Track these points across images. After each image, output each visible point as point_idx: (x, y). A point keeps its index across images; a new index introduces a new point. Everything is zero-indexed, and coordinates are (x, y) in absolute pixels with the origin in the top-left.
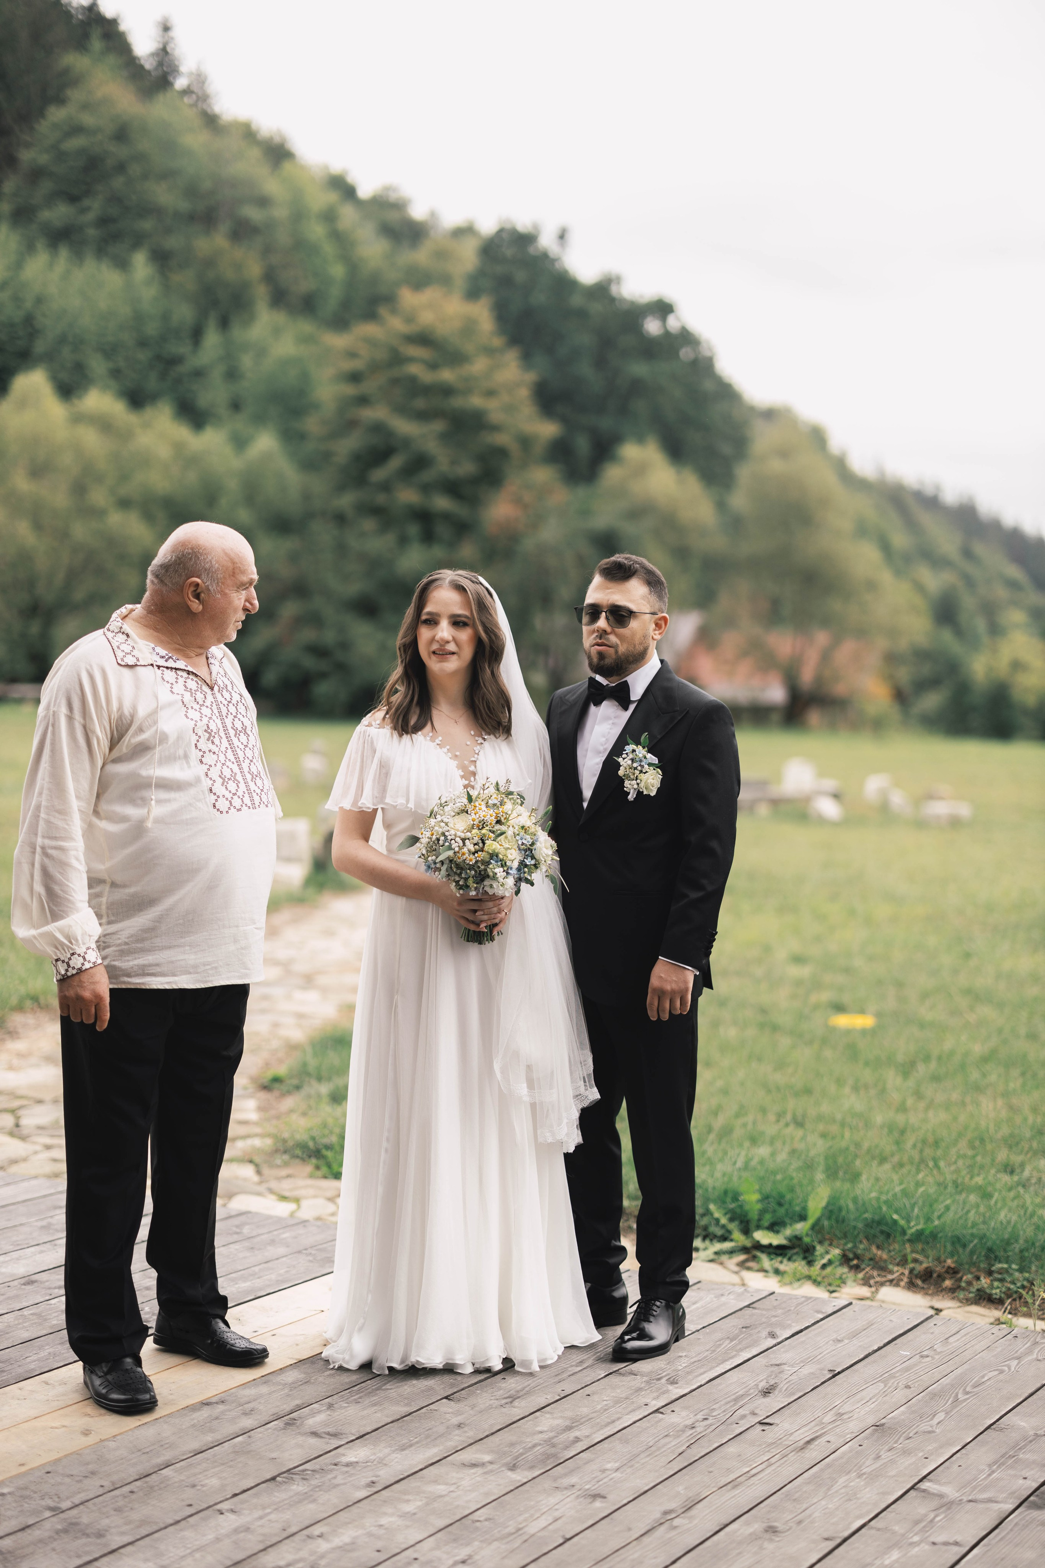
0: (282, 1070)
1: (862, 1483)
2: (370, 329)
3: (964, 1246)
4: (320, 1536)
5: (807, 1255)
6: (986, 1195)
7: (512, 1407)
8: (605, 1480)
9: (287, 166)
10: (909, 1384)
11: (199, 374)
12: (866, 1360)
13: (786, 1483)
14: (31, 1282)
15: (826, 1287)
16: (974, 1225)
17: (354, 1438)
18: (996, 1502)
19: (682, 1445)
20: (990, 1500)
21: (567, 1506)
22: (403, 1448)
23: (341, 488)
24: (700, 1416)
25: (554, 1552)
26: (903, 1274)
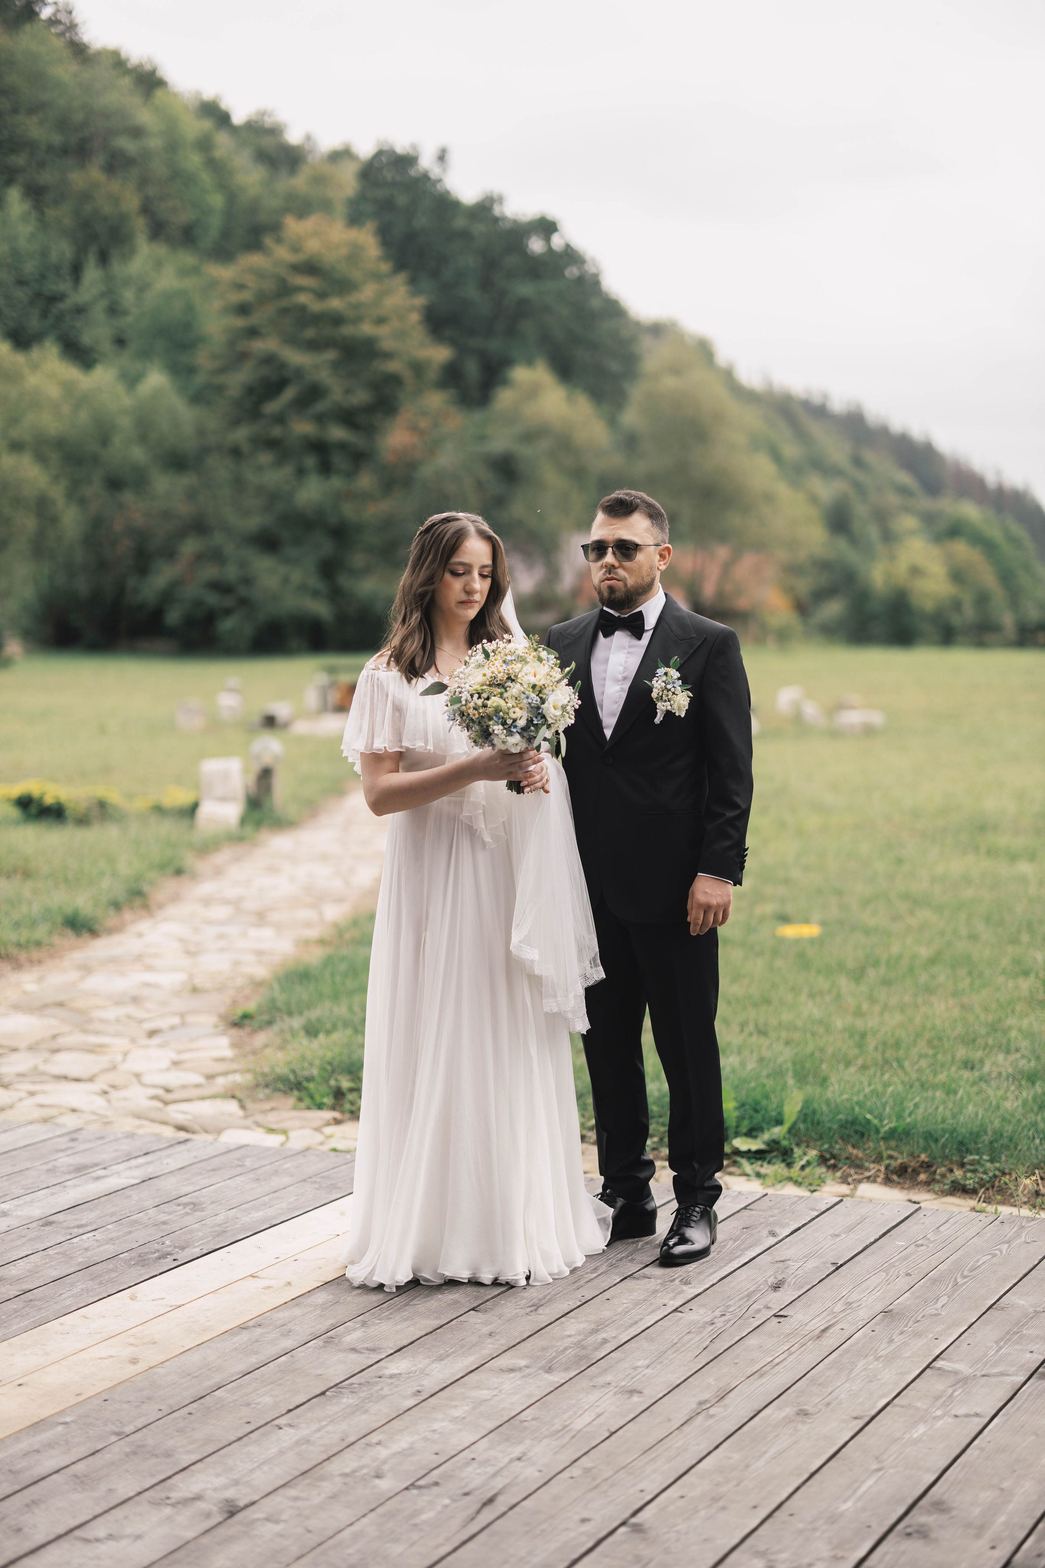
0: (251, 1007)
1: (880, 1365)
2: (255, 260)
3: (936, 1141)
4: (379, 1443)
5: (785, 1157)
6: (950, 1091)
7: (538, 1314)
8: (638, 1377)
9: (159, 93)
10: (909, 1271)
11: (80, 310)
12: (865, 1252)
13: (809, 1369)
14: (50, 1223)
15: (807, 1187)
16: (944, 1121)
17: (392, 1351)
18: (1008, 1375)
19: (706, 1340)
20: (1002, 1374)
21: (607, 1402)
22: (440, 1359)
23: (235, 423)
24: (717, 1313)
25: (602, 1445)
26: (879, 1170)
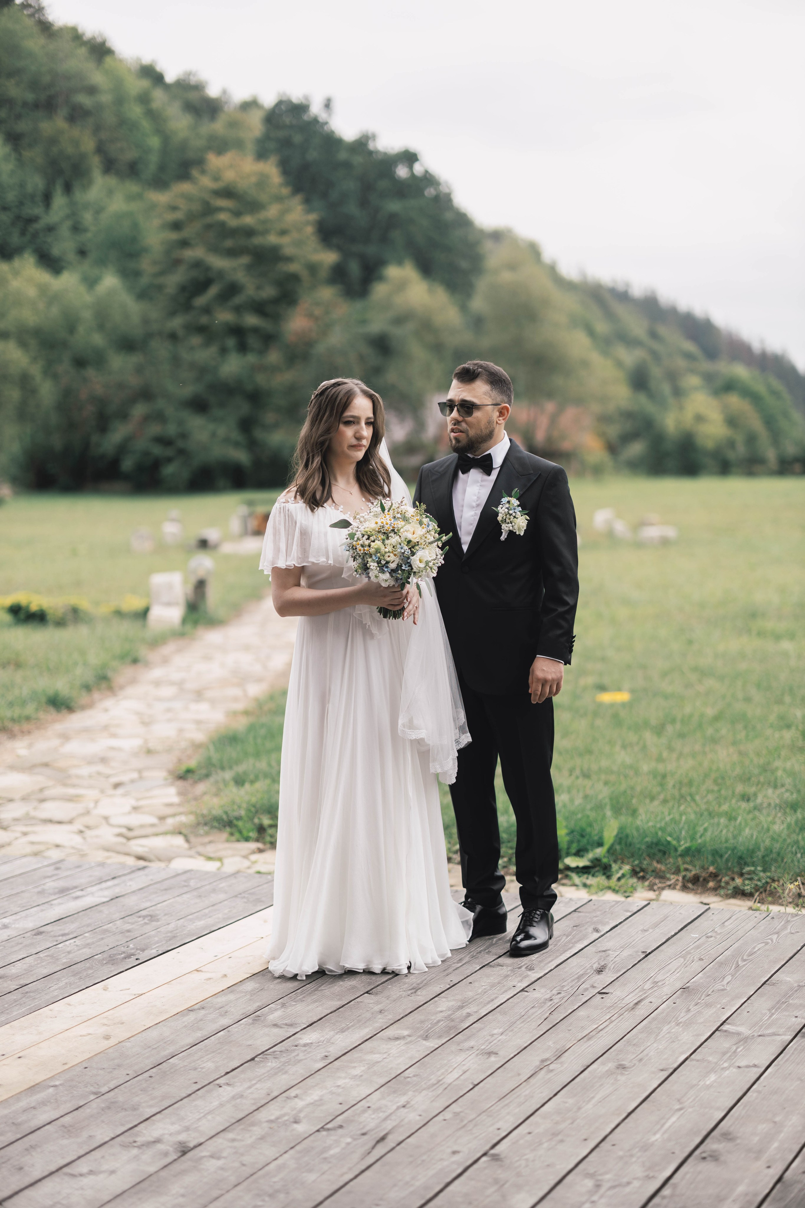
0: (192, 764)
1: (681, 1029)
2: (185, 187)
3: (721, 856)
4: (296, 1096)
5: (606, 871)
6: (731, 818)
7: (417, 995)
8: (495, 1042)
9: (108, 60)
10: (702, 957)
11: (51, 229)
12: (667, 943)
13: (625, 1033)
14: (40, 933)
15: (622, 894)
16: (727, 841)
17: (305, 1026)
18: (779, 1035)
19: (546, 1013)
20: (774, 1034)
21: (471, 1062)
22: (342, 1031)
23: (173, 314)
24: (555, 992)
25: (467, 1094)
26: (677, 880)
